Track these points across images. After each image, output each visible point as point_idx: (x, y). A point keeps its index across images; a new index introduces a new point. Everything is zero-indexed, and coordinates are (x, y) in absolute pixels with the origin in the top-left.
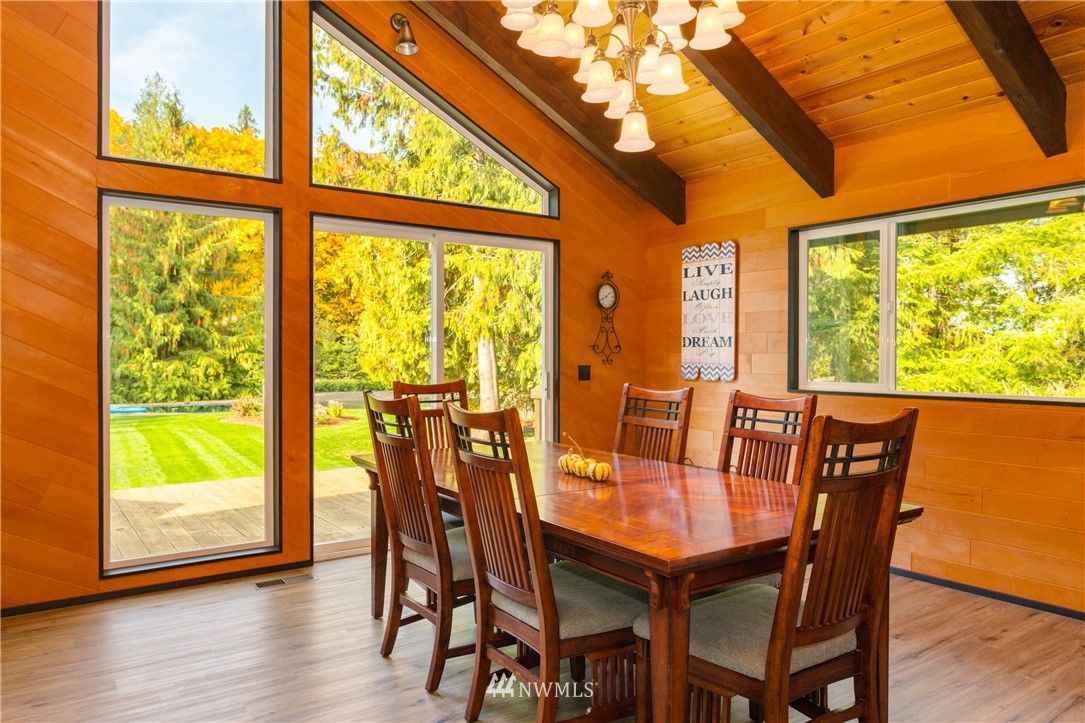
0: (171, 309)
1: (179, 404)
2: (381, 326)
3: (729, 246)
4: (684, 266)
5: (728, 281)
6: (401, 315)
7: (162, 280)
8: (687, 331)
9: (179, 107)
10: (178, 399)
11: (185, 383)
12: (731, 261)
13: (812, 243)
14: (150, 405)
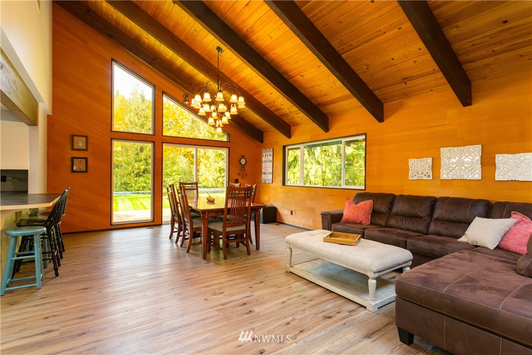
0: (141, 161)
1: (143, 192)
2: (206, 167)
3: (271, 149)
4: (263, 154)
5: (271, 158)
6: (212, 164)
7: (137, 151)
8: (263, 171)
9: (144, 95)
10: (142, 190)
11: (145, 185)
12: (271, 153)
13: (289, 149)
14: (133, 192)
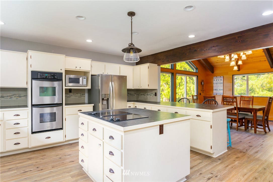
3: (222, 77)
4: (214, 79)
5: (222, 81)
8: (214, 88)
